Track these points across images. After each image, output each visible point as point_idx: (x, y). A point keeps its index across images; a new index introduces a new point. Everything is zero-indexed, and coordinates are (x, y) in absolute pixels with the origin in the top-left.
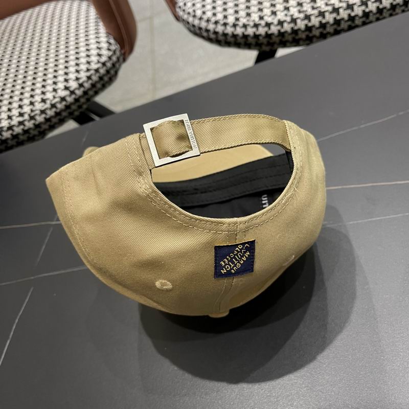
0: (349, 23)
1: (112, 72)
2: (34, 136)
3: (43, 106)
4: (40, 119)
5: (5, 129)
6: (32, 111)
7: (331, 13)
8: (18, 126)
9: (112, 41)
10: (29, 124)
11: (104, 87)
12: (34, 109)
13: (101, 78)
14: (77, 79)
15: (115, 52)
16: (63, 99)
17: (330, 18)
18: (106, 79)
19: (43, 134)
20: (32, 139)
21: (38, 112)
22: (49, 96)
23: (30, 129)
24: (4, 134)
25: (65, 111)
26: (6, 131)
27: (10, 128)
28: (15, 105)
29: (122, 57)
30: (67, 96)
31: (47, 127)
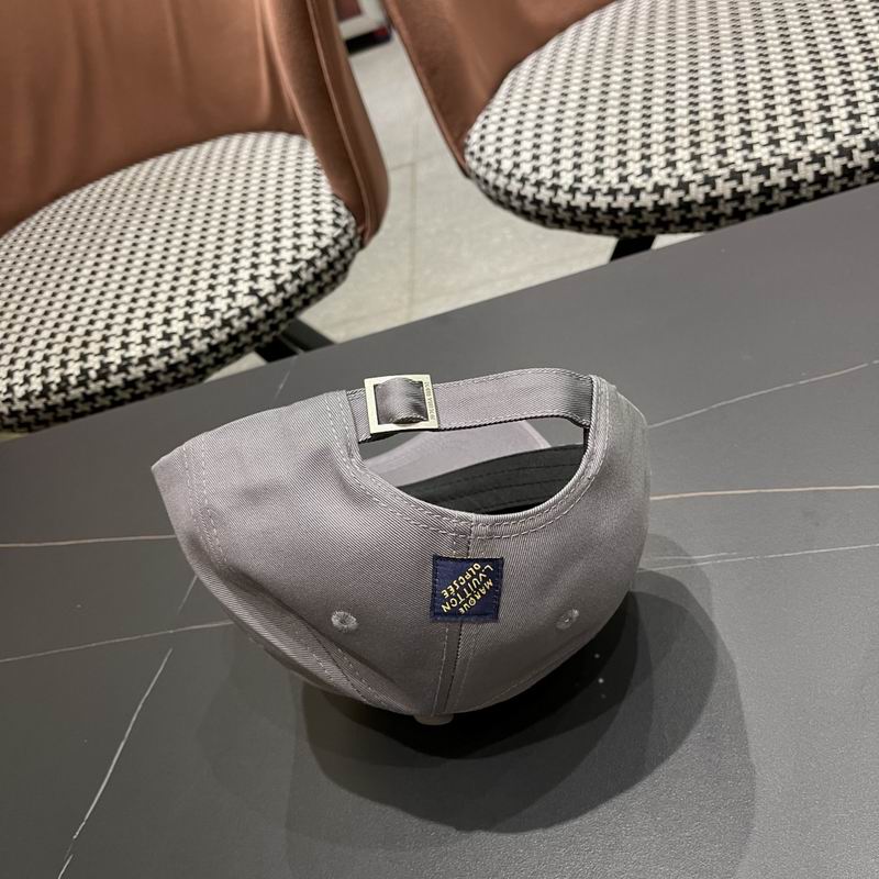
0: (790, 193)
1: (339, 266)
2: (187, 376)
3: (207, 323)
4: (200, 345)
5: (135, 361)
6: (187, 330)
7: (753, 175)
8: (159, 357)
9: (342, 210)
10: (179, 355)
11: (321, 292)
12: (191, 327)
13: (317, 277)
14: (274, 276)
15: (345, 230)
16: (245, 311)
17: (751, 184)
18: (326, 278)
19: (202, 373)
20: (180, 382)
21: (197, 333)
22: (221, 304)
23: (180, 363)
24: (132, 370)
25: (245, 332)
26: (137, 365)
27: (144, 360)
28: (157, 319)
29: (359, 239)
30: (252, 306)
31: (211, 361)
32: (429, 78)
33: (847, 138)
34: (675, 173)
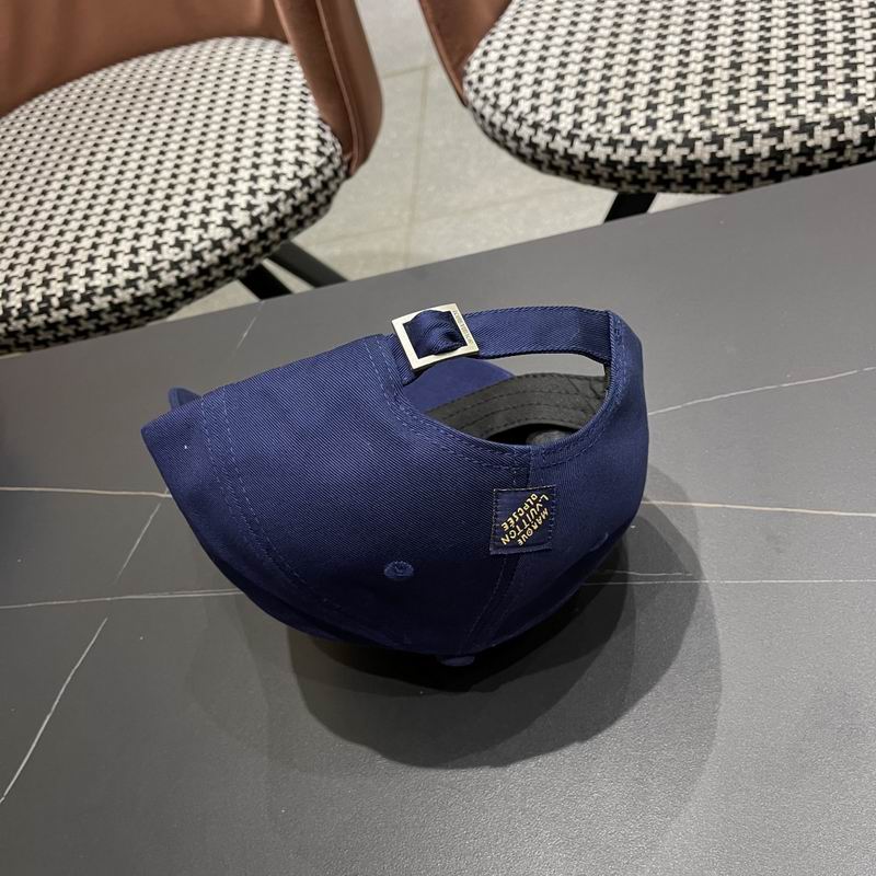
0: (803, 160)
1: (321, 198)
2: (154, 309)
3: (176, 254)
4: (168, 278)
5: (100, 291)
6: (155, 261)
7: (765, 136)
8: (124, 288)
9: (328, 136)
10: (146, 287)
12: (159, 257)
13: (296, 209)
14: (250, 207)
15: (330, 159)
16: (217, 244)
17: (762, 146)
18: (307, 210)
19: (170, 307)
20: (147, 315)
21: (166, 265)
22: (192, 235)
23: (147, 295)
24: (96, 299)
25: (217, 266)
26: (102, 296)
27: (109, 291)
28: (125, 246)
29: (344, 168)
30: (225, 238)
31: (180, 295)
33: (871, 103)
34: (681, 128)
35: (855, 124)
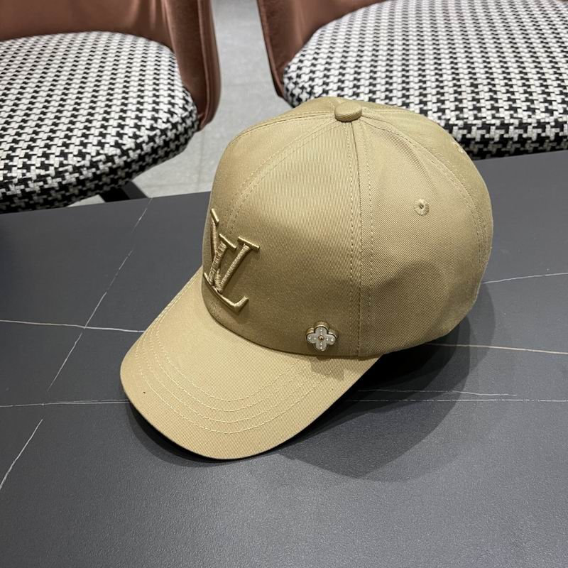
0: (518, 146)
1: (182, 139)
2: (56, 200)
3: (79, 162)
4: (70, 178)
5: (15, 181)
6: (62, 165)
7: (497, 128)
8: (35, 181)
9: (189, 99)
10: (53, 183)
11: (167, 156)
12: (65, 162)
13: (166, 143)
14: (135, 137)
15: (191, 113)
16: (110, 159)
17: (495, 134)
18: (172, 146)
19: (68, 200)
20: (49, 204)
21: (70, 168)
22: (92, 150)
23: (53, 188)
24: (12, 187)
25: (107, 175)
26: (16, 185)
27: (24, 181)
28: (38, 151)
29: (197, 123)
30: (116, 155)
31: (76, 192)
32: (268, 18)
34: (443, 117)
35: (552, 127)
